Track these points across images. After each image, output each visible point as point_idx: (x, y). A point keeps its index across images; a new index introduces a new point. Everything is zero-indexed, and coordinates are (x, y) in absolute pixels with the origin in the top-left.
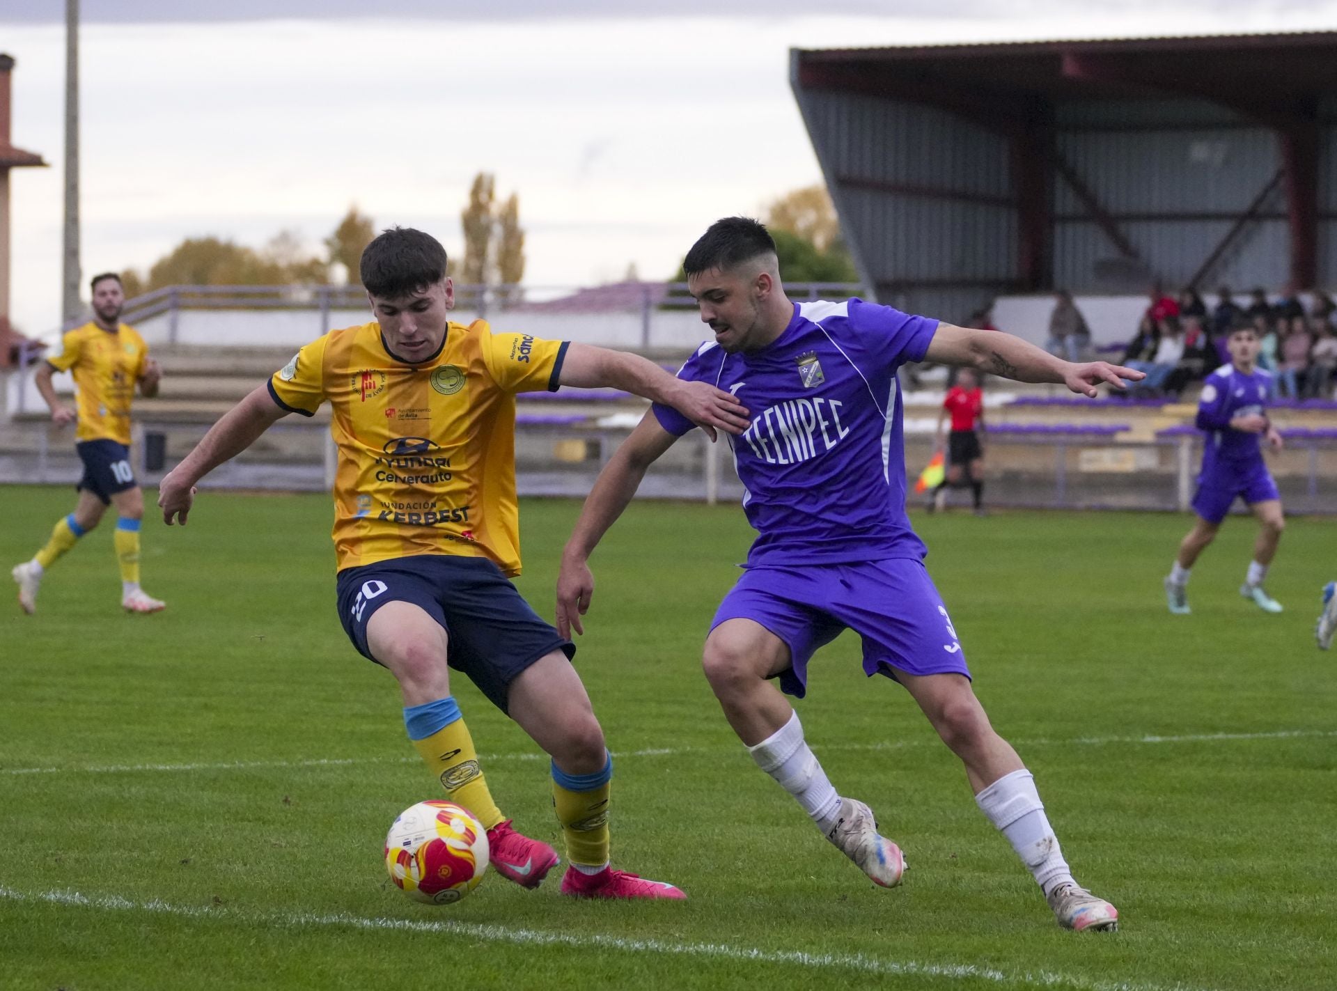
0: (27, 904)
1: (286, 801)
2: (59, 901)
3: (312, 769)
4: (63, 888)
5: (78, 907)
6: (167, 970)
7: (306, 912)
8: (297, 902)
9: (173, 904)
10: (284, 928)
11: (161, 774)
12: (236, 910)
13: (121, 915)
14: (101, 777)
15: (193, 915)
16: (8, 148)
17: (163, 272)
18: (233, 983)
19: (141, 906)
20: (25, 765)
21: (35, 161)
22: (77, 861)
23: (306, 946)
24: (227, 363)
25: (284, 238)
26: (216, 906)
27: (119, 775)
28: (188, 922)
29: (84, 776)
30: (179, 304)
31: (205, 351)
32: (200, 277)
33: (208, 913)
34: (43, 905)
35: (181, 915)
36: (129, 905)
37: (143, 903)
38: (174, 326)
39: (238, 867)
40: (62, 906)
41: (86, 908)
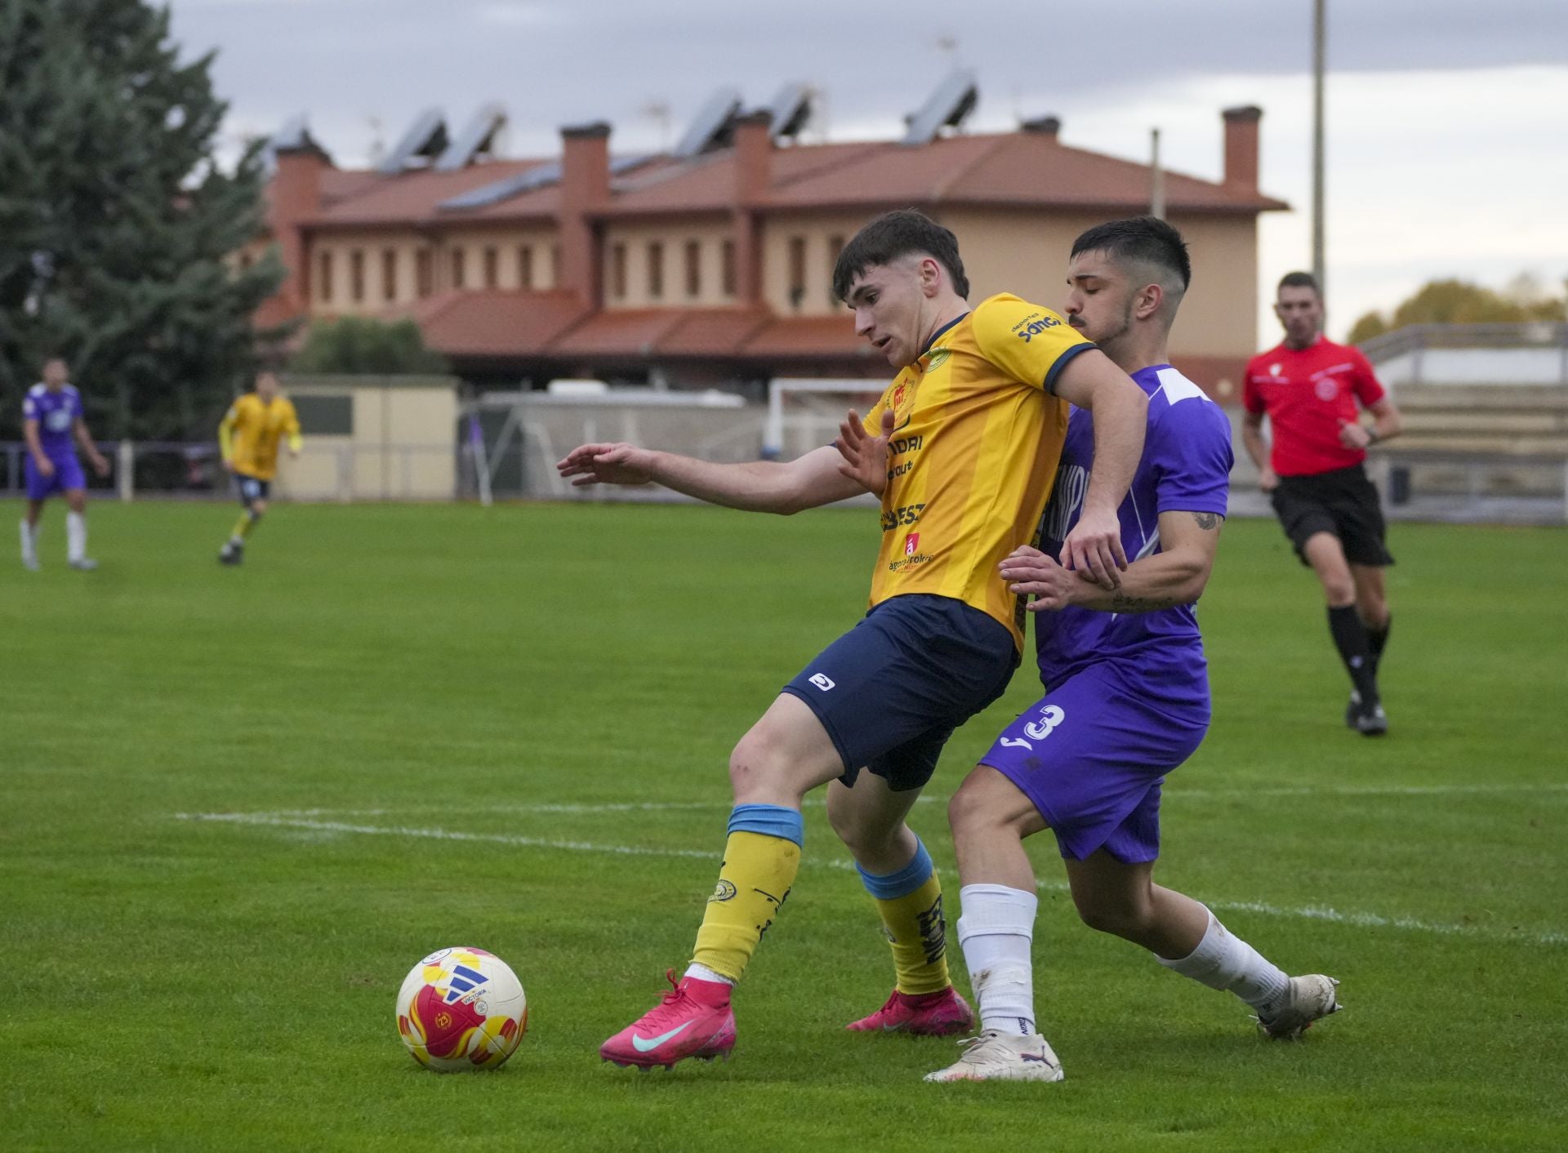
0: (1284, 920)
1: (1533, 824)
2: (1314, 917)
3: (1557, 793)
4: (1318, 904)
5: (1332, 923)
6: (1420, 985)
7: (1555, 932)
8: (1545, 921)
9: (1425, 921)
10: (1533, 947)
11: (1410, 797)
12: (1485, 928)
13: (1373, 931)
14: (1354, 799)
15: (1444, 932)
16: (1255, 193)
17: (1409, 313)
18: (1485, 998)
19: (1393, 922)
20: (1278, 785)
21: (1281, 207)
22: (1331, 878)
23: (1555, 964)
24: (1468, 400)
25: (1525, 280)
26: (1466, 924)
27: (1369, 797)
28: (1440, 939)
29: (1336, 797)
30: (1422, 343)
31: (1447, 389)
32: (1443, 317)
33: (1458, 931)
34: (1299, 920)
35: (1432, 932)
36: (1381, 921)
37: (1395, 919)
38: (1417, 365)
39: (1487, 887)
40: (1317, 922)
41: (1340, 924)
